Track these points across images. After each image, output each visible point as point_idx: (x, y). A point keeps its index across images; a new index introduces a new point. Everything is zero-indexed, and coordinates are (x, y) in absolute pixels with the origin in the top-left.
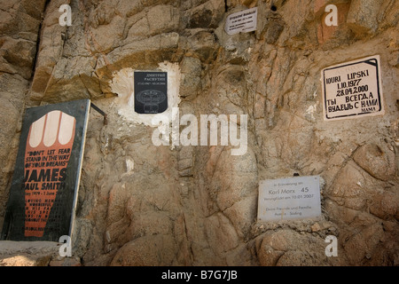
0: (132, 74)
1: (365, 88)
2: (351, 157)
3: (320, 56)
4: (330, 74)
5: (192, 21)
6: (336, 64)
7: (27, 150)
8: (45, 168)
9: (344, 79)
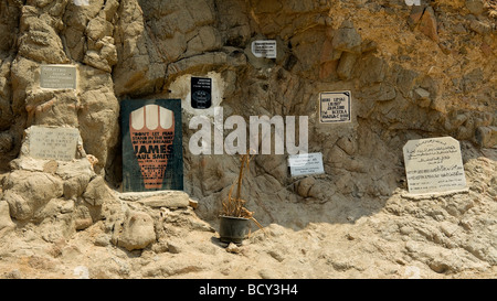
0: (189, 79)
1: (342, 107)
2: (336, 144)
3: (320, 85)
4: (324, 96)
5: (228, 41)
6: (328, 91)
7: (131, 132)
8: (153, 145)
9: (332, 101)
